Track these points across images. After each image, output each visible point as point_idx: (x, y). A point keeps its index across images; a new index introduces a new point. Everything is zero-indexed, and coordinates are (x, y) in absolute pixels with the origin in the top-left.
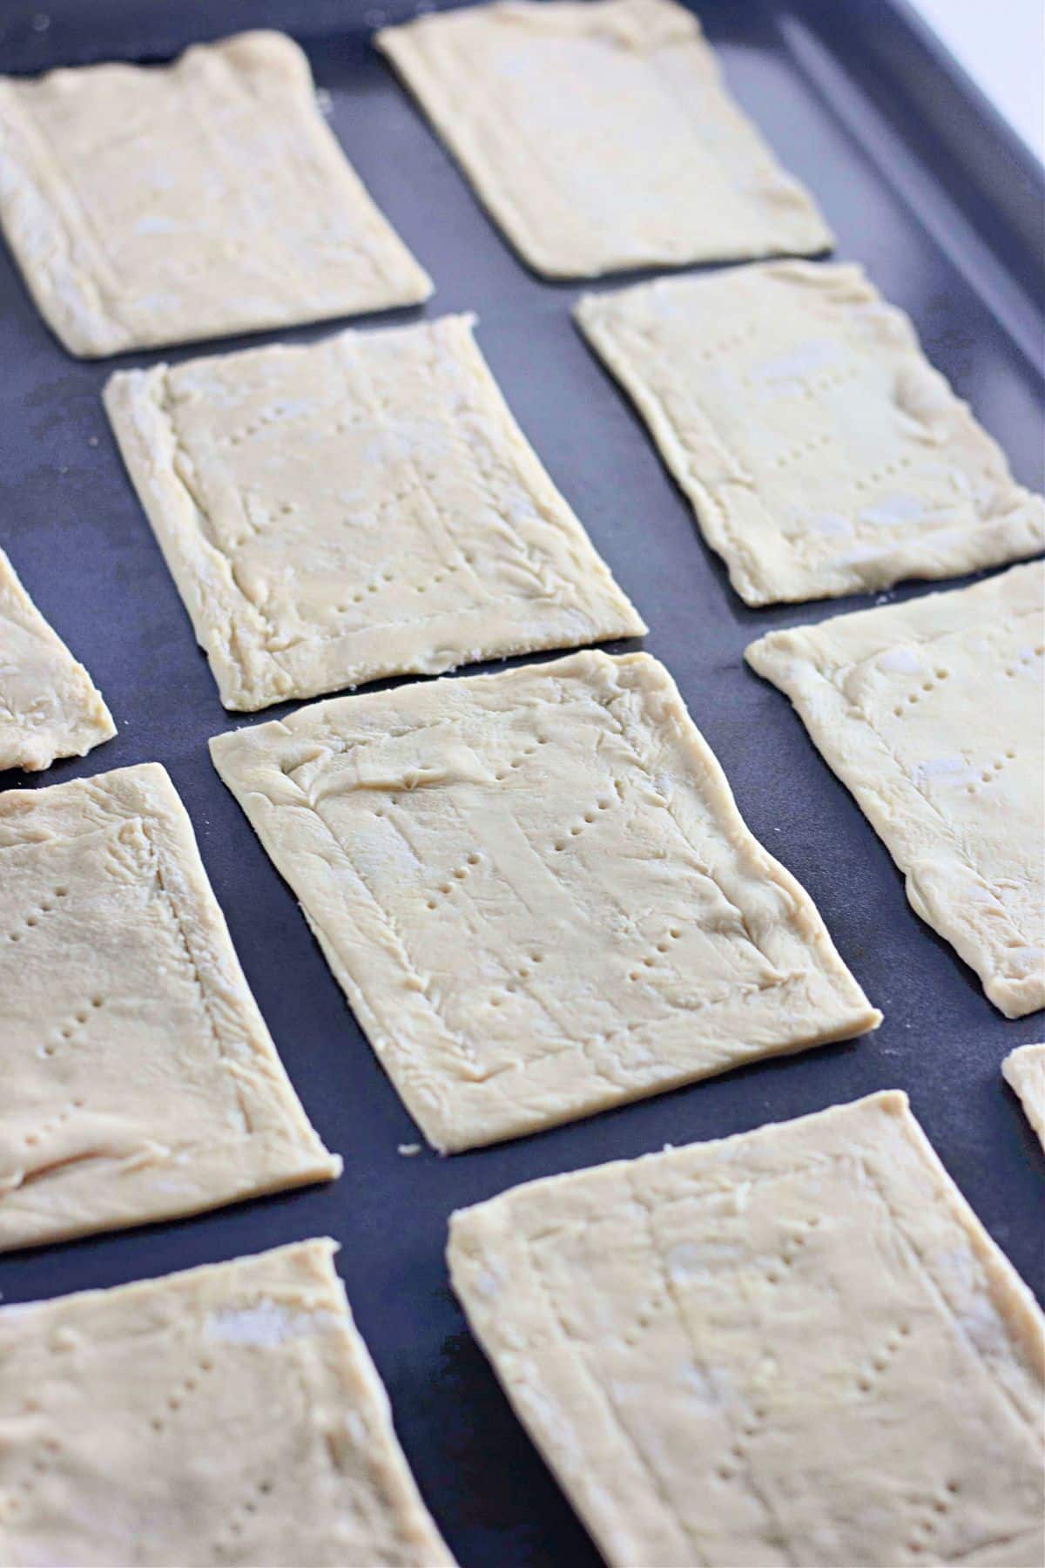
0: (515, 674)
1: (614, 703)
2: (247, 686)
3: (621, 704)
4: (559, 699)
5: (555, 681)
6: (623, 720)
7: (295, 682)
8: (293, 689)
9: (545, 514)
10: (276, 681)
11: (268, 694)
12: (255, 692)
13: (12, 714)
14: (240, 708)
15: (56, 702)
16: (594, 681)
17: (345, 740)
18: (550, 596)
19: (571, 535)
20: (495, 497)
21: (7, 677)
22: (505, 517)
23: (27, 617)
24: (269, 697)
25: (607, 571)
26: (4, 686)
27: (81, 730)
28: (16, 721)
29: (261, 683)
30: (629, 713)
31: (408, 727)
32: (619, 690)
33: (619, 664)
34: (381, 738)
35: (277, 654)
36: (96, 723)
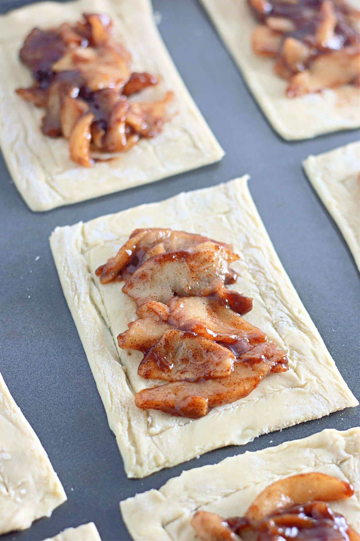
0: (289, 447)
1: (345, 464)
2: (140, 463)
3: (349, 466)
4: (313, 463)
5: (311, 452)
6: (351, 478)
7: (166, 458)
8: (165, 463)
9: (297, 323)
10: (155, 459)
11: (151, 467)
12: (143, 466)
13: (7, 490)
14: (136, 477)
15: (31, 481)
16: (332, 449)
17: (196, 502)
18: (302, 387)
19: (312, 338)
20: (269, 311)
21: (4, 461)
22: (275, 326)
23: (13, 415)
24: (152, 469)
25: (333, 362)
26: (2, 468)
27: (46, 500)
28: (9, 496)
29: (147, 461)
30: (354, 473)
31: (231, 491)
32: (346, 455)
33: (346, 436)
34: (216, 500)
35: (155, 438)
36: (55, 494)
